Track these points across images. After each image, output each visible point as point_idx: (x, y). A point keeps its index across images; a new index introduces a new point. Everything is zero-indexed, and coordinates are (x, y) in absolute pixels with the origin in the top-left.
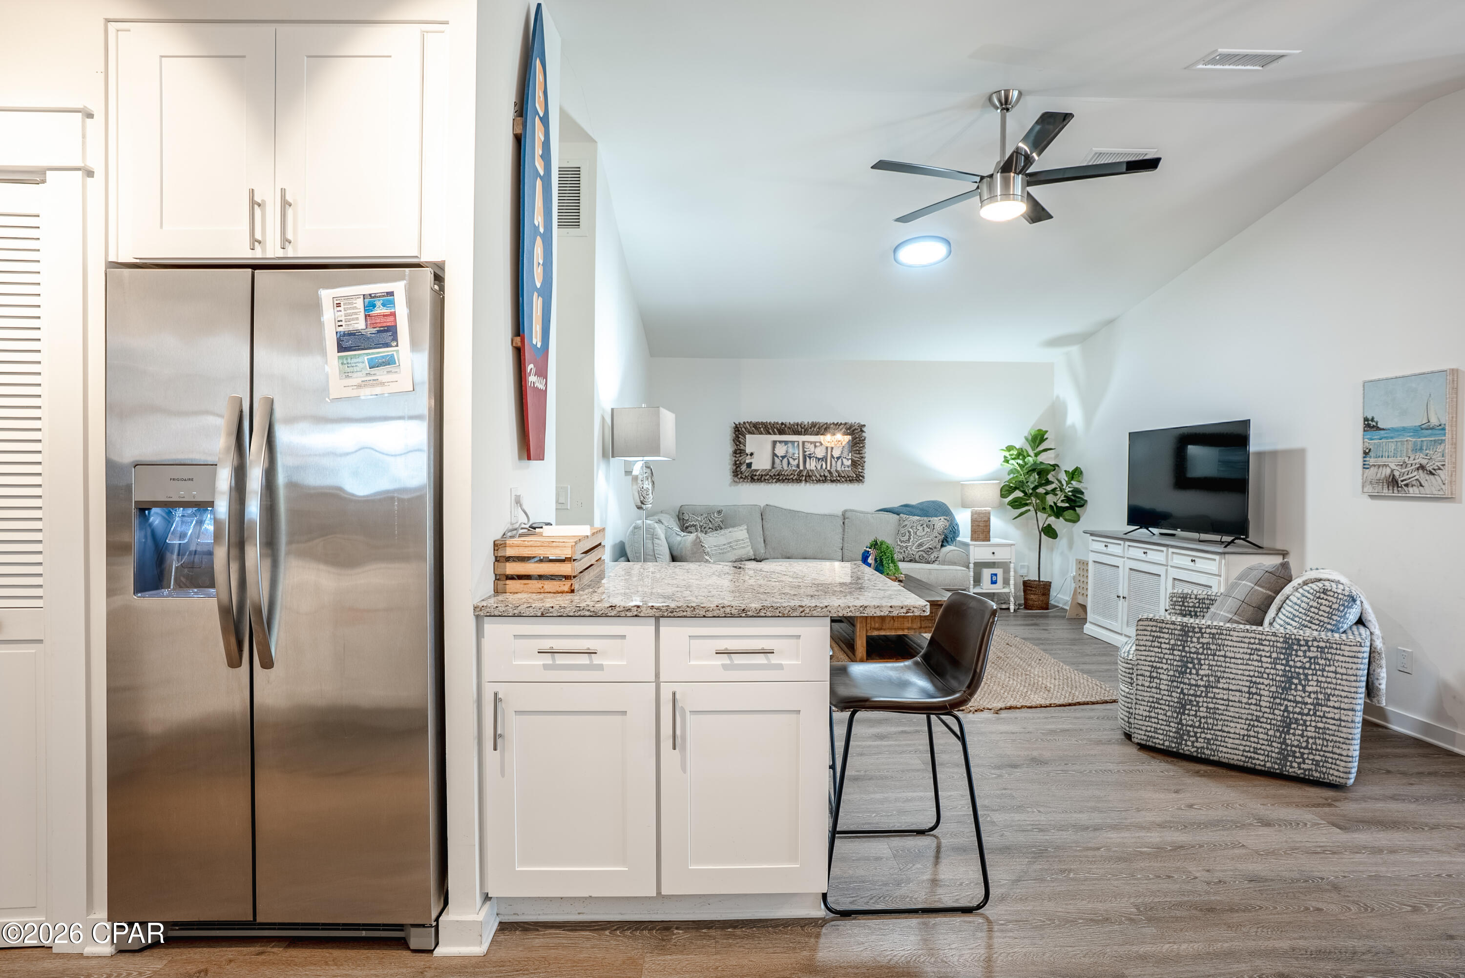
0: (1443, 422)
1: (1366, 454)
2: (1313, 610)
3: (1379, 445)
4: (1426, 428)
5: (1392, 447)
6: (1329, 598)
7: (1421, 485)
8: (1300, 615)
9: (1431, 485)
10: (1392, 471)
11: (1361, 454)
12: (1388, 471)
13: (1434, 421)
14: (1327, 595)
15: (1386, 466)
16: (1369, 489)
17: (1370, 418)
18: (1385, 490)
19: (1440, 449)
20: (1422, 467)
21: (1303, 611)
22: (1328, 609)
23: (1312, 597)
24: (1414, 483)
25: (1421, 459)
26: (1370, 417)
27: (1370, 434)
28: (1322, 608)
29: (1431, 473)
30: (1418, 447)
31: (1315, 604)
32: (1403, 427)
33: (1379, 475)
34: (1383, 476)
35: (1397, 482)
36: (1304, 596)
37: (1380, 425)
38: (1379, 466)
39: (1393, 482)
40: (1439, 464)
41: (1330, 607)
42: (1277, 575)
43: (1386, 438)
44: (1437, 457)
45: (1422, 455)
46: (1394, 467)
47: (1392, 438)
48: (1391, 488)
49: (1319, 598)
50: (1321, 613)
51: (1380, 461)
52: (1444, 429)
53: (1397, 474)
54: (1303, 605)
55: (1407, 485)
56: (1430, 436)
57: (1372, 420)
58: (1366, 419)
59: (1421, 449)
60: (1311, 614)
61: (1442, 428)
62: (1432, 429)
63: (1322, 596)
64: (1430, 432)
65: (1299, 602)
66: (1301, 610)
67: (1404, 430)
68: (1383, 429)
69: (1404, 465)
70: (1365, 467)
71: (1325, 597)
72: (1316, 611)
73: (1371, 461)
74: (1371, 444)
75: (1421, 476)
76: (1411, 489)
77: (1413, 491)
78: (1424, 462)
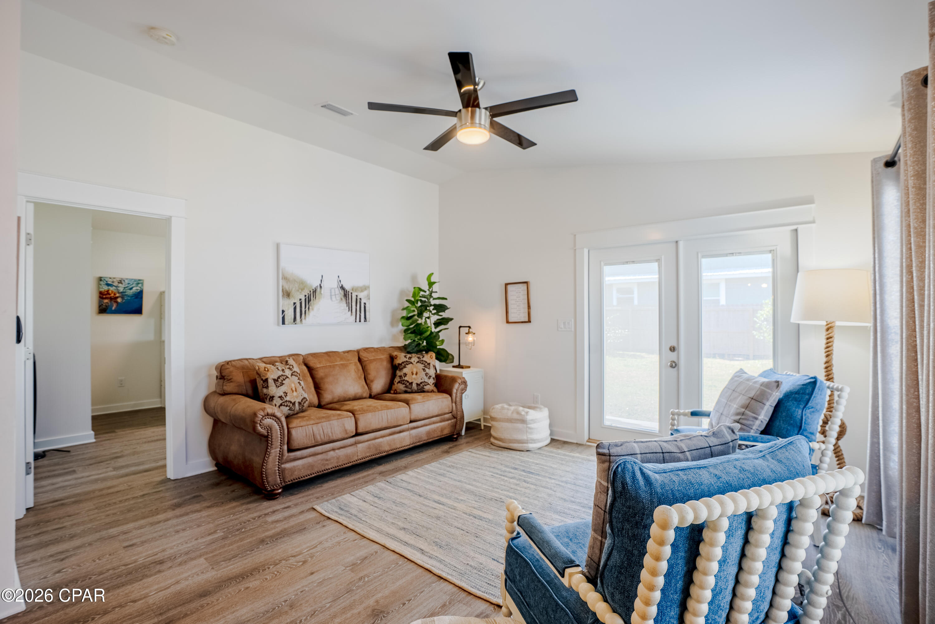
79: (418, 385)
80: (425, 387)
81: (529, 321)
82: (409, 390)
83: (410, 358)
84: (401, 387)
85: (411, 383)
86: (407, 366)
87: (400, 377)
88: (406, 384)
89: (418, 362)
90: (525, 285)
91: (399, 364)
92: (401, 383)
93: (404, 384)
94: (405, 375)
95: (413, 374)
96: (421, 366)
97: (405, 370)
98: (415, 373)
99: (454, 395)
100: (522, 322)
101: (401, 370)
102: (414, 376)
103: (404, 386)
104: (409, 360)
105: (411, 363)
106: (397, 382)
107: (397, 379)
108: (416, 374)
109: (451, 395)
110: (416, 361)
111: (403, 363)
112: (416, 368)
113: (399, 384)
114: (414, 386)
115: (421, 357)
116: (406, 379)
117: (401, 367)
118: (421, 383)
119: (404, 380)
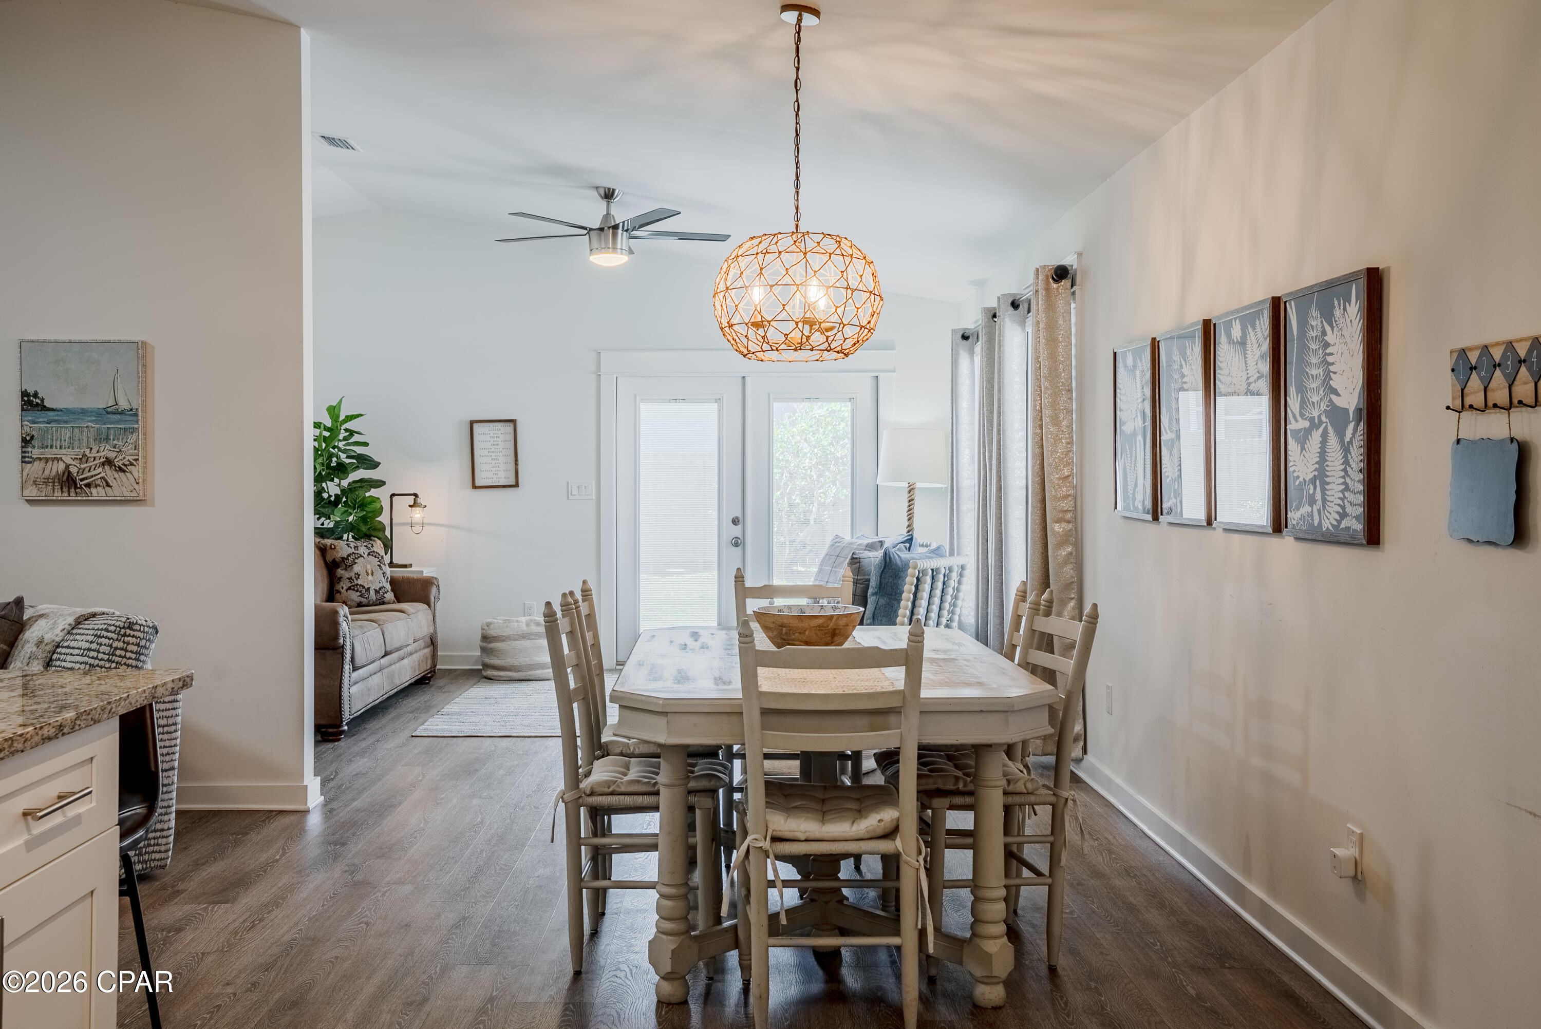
0: (135, 406)
1: (26, 442)
2: (118, 652)
3: (47, 431)
4: (113, 412)
5: (66, 434)
6: (136, 633)
7: (108, 485)
8: (102, 663)
9: (121, 485)
10: (67, 466)
11: (18, 443)
12: (62, 467)
13: (123, 404)
14: (134, 630)
15: (58, 460)
16: (31, 491)
17: (32, 393)
18: (58, 493)
19: (132, 439)
20: (109, 462)
21: (106, 657)
22: (135, 648)
23: (115, 636)
24: (99, 482)
25: (107, 452)
26: (31, 390)
27: (30, 416)
28: (130, 648)
29: (121, 470)
30: (103, 436)
31: (121, 645)
32: (82, 409)
33: (47, 472)
34: (54, 473)
35: (75, 482)
36: (100, 637)
37: (46, 404)
38: (47, 460)
39: (68, 481)
40: (131, 458)
41: (138, 645)
42: (12, 618)
43: (57, 421)
44: (128, 449)
45: (108, 447)
46: (69, 461)
47: (66, 422)
48: (65, 489)
49: (125, 635)
50: (128, 655)
51: (49, 453)
52: (136, 415)
53: (74, 470)
54: (103, 648)
55: (88, 486)
56: (119, 422)
57: (36, 395)
58: (24, 394)
59: (107, 439)
60: (117, 659)
61: (133, 414)
62: (122, 413)
63: (128, 632)
64: (118, 416)
65: (94, 646)
66: (101, 656)
67: (84, 412)
68: (52, 410)
69: (84, 458)
70: (25, 460)
71: (132, 633)
72: (123, 653)
73: (36, 452)
74: (34, 429)
75: (109, 473)
76: (94, 491)
77: (97, 493)
78: (112, 455)
79: (377, 592)
80: (385, 595)
81: (517, 485)
82: (364, 601)
83: (356, 548)
84: (354, 596)
85: (368, 590)
86: (356, 561)
87: (350, 579)
88: (361, 592)
89: (369, 554)
90: (512, 425)
91: (343, 558)
92: (354, 590)
93: (357, 591)
94: (358, 576)
95: (368, 575)
96: (375, 561)
97: (357, 568)
98: (370, 572)
99: (432, 605)
100: (504, 486)
101: (349, 567)
102: (370, 577)
103: (358, 594)
104: (356, 552)
105: (361, 556)
106: (345, 588)
107: (345, 584)
108: (372, 574)
109: (429, 604)
110: (366, 554)
111: (349, 556)
112: (370, 563)
113: (350, 592)
114: (372, 593)
115: (370, 546)
116: (359, 582)
117: (349, 562)
118: (380, 589)
119: (357, 585)
